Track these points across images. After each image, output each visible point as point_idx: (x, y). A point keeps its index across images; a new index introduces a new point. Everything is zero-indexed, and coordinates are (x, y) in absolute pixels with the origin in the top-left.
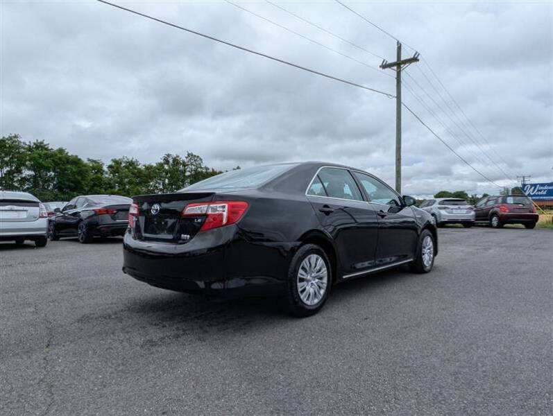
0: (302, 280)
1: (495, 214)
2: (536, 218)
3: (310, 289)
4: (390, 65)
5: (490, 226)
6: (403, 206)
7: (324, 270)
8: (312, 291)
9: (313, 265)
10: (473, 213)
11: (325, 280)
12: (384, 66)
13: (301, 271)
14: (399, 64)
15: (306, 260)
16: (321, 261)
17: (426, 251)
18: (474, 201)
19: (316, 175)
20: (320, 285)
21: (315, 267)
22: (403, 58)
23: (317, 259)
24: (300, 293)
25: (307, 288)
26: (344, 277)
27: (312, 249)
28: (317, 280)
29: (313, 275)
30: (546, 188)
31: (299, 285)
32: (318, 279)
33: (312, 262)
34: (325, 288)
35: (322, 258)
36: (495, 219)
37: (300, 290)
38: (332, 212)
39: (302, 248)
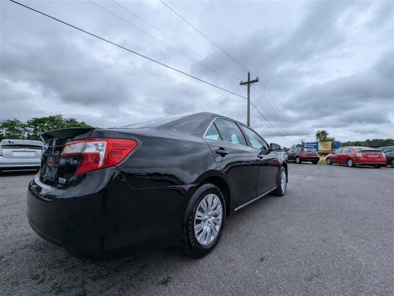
0: (199, 222)
1: (297, 156)
2: (318, 159)
3: (206, 228)
4: (245, 84)
5: (295, 162)
6: (270, 151)
7: (220, 206)
8: (208, 229)
9: (210, 204)
10: (287, 156)
11: (220, 217)
12: (242, 84)
13: (198, 213)
14: (249, 83)
15: (204, 200)
16: (217, 200)
17: (283, 181)
18: (286, 150)
19: (212, 122)
20: (216, 222)
21: (212, 205)
22: (250, 80)
23: (214, 198)
24: (196, 236)
25: (204, 228)
26: (235, 210)
27: (209, 189)
28: (213, 218)
29: (209, 213)
30: (314, 144)
31: (196, 226)
32: (214, 216)
33: (208, 201)
34: (220, 224)
35: (218, 196)
36: (298, 159)
37: (196, 232)
38: (227, 154)
39: (199, 189)
